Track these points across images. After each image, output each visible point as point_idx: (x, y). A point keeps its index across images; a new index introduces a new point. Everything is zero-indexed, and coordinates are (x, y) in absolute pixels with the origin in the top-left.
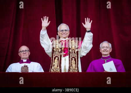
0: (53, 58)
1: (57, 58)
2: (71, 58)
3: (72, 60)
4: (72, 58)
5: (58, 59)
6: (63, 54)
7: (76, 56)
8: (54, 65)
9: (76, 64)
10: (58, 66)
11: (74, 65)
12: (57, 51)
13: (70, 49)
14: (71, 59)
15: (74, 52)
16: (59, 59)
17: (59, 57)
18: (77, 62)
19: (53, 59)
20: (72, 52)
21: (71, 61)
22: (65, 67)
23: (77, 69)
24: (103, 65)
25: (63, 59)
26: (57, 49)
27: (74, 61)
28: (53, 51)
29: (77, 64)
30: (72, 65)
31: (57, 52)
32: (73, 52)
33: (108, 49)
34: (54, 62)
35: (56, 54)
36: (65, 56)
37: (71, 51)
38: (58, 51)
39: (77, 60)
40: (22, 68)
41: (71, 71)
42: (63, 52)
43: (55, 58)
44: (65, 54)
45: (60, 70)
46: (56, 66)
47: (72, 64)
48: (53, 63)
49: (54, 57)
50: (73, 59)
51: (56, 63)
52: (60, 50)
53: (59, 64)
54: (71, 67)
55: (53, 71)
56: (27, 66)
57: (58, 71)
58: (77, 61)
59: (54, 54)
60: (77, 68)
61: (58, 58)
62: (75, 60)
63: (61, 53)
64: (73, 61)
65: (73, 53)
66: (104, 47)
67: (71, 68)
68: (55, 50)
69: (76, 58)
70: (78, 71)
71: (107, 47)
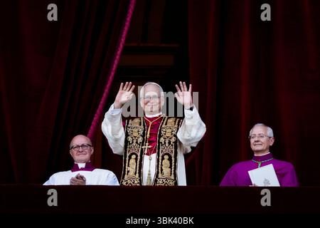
0: (126, 156)
1: (134, 156)
2: (161, 155)
4: (163, 156)
5: (136, 159)
7: (172, 151)
8: (128, 172)
9: (171, 167)
10: (135, 173)
11: (166, 171)
12: (135, 141)
13: (160, 136)
15: (169, 143)
16: (139, 157)
17: (139, 154)
18: (173, 164)
19: (127, 158)
20: (165, 143)
22: (149, 174)
23: (173, 177)
25: (146, 158)
26: (135, 137)
27: (168, 162)
28: (126, 141)
29: (173, 167)
30: (162, 170)
31: (134, 144)
32: (167, 142)
35: (134, 147)
37: (162, 140)
38: (137, 142)
39: (173, 159)
41: (161, 182)
42: (147, 144)
43: (130, 157)
44: (150, 147)
45: (140, 180)
46: (132, 173)
47: (163, 168)
48: (126, 167)
49: (128, 155)
50: (166, 157)
51: (131, 167)
52: (140, 140)
53: (138, 169)
54: (160, 174)
55: (127, 184)
56: (82, 177)
57: (136, 182)
58: (173, 161)
59: (128, 149)
60: (173, 175)
61: (137, 156)
62: (170, 159)
63: (143, 145)
64: (166, 162)
65: (167, 145)
66: (255, 135)
67: (160, 176)
68: (130, 139)
69: (173, 155)
70: (176, 183)
71: (261, 135)
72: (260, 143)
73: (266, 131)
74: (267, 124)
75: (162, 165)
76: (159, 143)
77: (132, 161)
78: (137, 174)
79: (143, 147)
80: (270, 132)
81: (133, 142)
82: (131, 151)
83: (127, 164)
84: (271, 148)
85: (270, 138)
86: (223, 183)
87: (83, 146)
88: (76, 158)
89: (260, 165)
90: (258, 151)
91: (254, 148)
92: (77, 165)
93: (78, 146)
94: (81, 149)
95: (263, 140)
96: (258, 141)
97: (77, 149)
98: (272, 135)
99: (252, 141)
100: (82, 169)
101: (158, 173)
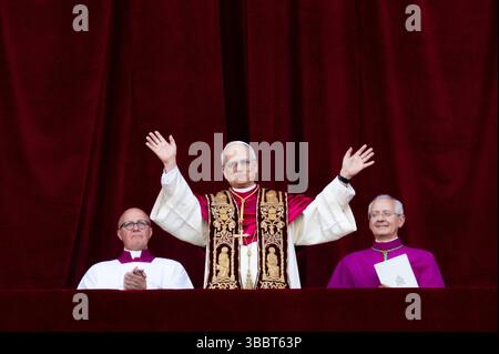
0: (211, 249)
1: (225, 249)
2: (264, 246)
3: (267, 252)
4: (267, 249)
5: (229, 253)
6: (241, 235)
7: (280, 242)
8: (218, 271)
9: (279, 265)
11: (273, 269)
12: (224, 227)
13: (261, 220)
14: (264, 251)
15: (275, 229)
16: (233, 251)
17: (232, 246)
18: (282, 260)
19: (215, 252)
20: (269, 229)
21: (266, 258)
22: (249, 276)
23: (282, 279)
24: (376, 266)
25: (243, 250)
26: (225, 221)
27: (275, 257)
28: (212, 228)
29: (282, 264)
30: (267, 269)
31: (224, 231)
32: (271, 228)
33: (390, 219)
34: (217, 262)
35: (223, 237)
36: (247, 241)
37: (264, 225)
38: (227, 229)
39: (282, 253)
40: (128, 278)
41: (266, 286)
42: (242, 231)
43: (219, 251)
44: (246, 235)
45: (238, 285)
46: (223, 274)
47: (269, 266)
48: (214, 264)
49: (216, 247)
50: (272, 250)
51: (224, 263)
52: (232, 225)
53: (232, 267)
54: (264, 275)
56: (141, 272)
58: (282, 257)
59: (215, 239)
60: (282, 276)
61: (230, 249)
62: (277, 253)
63: (236, 233)
64: (272, 257)
65: (272, 232)
66: (378, 212)
67: (264, 277)
68: (216, 224)
69: (281, 247)
70: (288, 287)
71: (386, 213)
72: (385, 223)
73: (393, 206)
75: (266, 261)
76: (260, 229)
77: (223, 256)
78: (233, 276)
80: (398, 207)
81: (221, 229)
82: (221, 242)
83: (215, 261)
85: (399, 216)
89: (385, 255)
91: (376, 231)
96: (382, 221)
98: (402, 212)
101: (261, 273)
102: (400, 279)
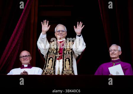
1: (51, 59)
2: (65, 59)
3: (66, 61)
5: (53, 60)
6: (58, 55)
8: (48, 66)
9: (70, 64)
10: (52, 67)
11: (68, 66)
13: (64, 50)
18: (71, 63)
21: (65, 63)
22: (59, 69)
23: (71, 69)
25: (57, 61)
26: (53, 50)
30: (65, 66)
34: (48, 63)
35: (52, 55)
38: (53, 53)
41: (65, 72)
43: (49, 59)
44: (60, 55)
45: (54, 71)
46: (50, 67)
51: (50, 64)
53: (53, 65)
55: (47, 71)
57: (52, 72)
58: (71, 61)
61: (53, 59)
62: (69, 61)
66: (112, 50)
69: (70, 58)
71: (115, 50)
72: (114, 54)
73: (117, 48)
74: (118, 44)
75: (65, 64)
76: (64, 53)
77: (50, 61)
79: (56, 55)
80: (119, 48)
81: (51, 52)
82: (50, 56)
83: (47, 62)
84: (120, 56)
85: (120, 51)
86: (96, 74)
87: (26, 56)
88: (23, 62)
89: (114, 64)
90: (114, 58)
91: (111, 56)
92: (23, 66)
93: (24, 56)
94: (25, 58)
95: (116, 52)
96: (113, 53)
97: (23, 58)
98: (120, 50)
99: (111, 53)
100: (26, 68)
101: (63, 68)
102: (117, 72)
